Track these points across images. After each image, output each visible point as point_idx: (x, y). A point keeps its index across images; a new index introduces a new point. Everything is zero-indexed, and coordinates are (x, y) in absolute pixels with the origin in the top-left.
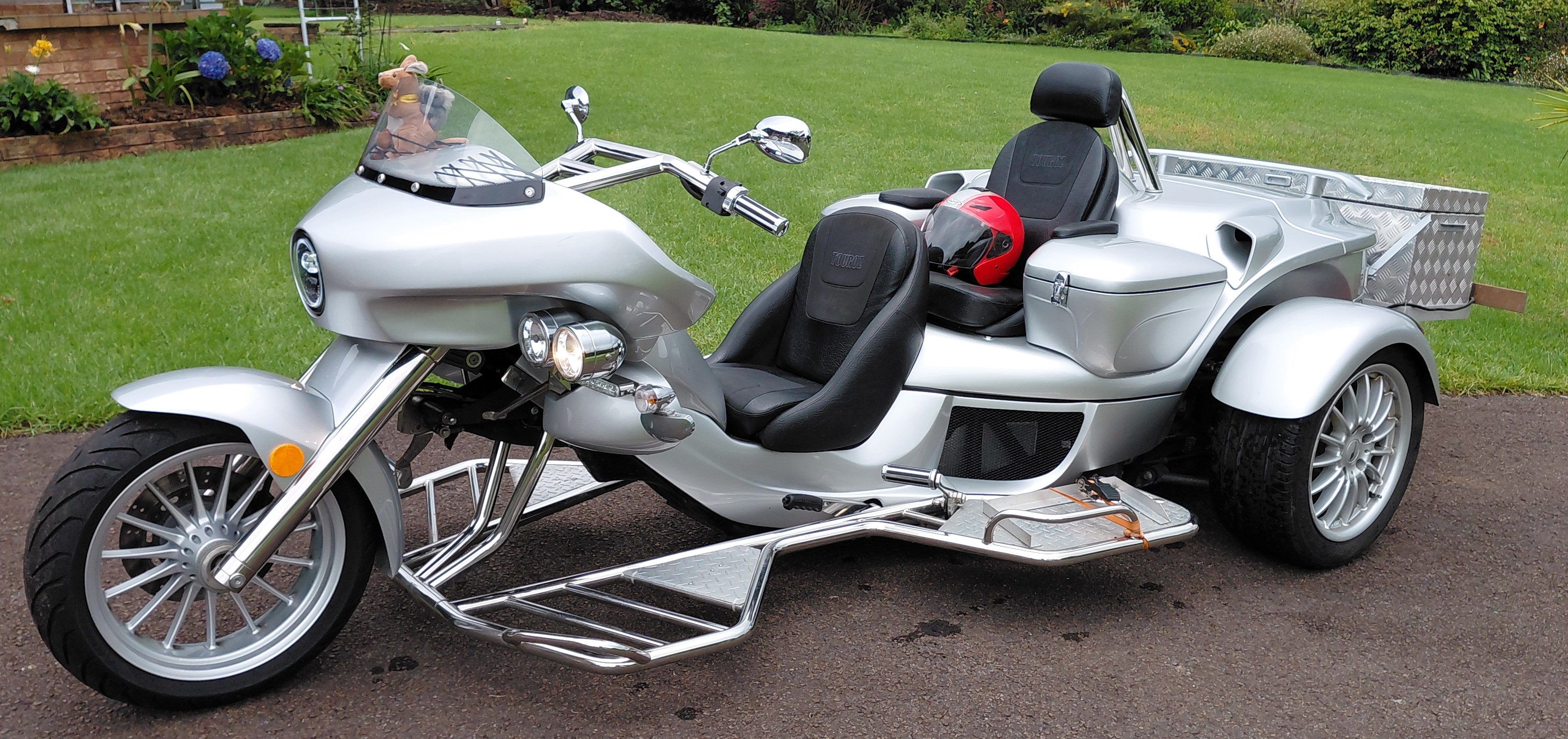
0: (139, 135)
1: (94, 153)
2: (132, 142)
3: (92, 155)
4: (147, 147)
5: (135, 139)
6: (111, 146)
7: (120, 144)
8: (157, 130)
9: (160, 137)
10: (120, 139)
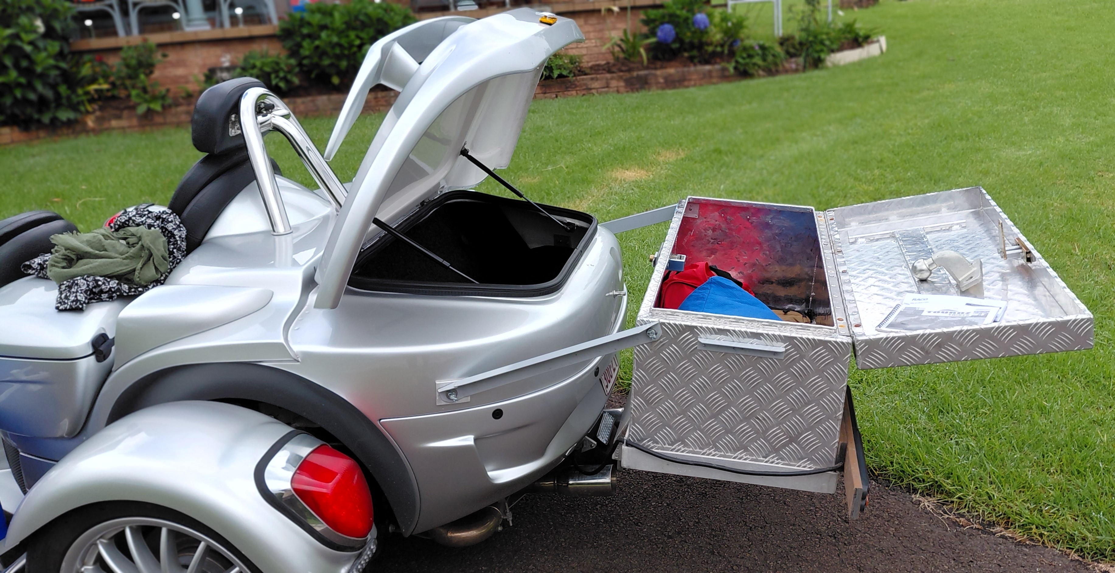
0: (599, 82)
1: (566, 93)
2: (593, 86)
3: (564, 94)
4: (604, 90)
5: (596, 85)
6: (578, 89)
7: (584, 87)
8: (612, 78)
9: (614, 83)
10: (585, 85)
